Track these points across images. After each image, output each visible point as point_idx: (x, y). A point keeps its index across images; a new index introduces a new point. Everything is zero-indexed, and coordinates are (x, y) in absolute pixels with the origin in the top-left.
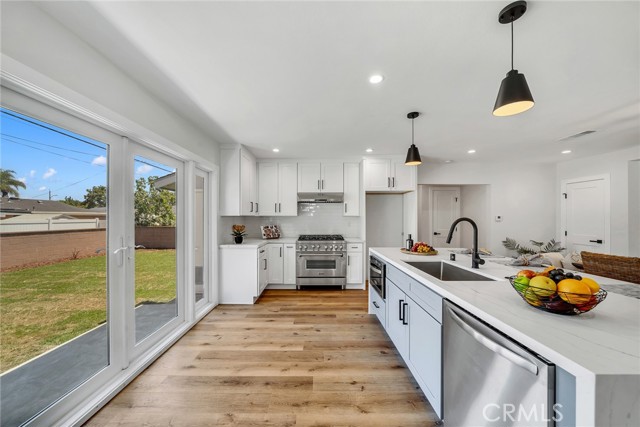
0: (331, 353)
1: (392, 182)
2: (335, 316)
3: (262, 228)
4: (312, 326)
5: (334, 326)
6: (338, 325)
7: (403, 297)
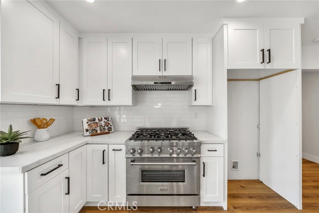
3: (85, 121)
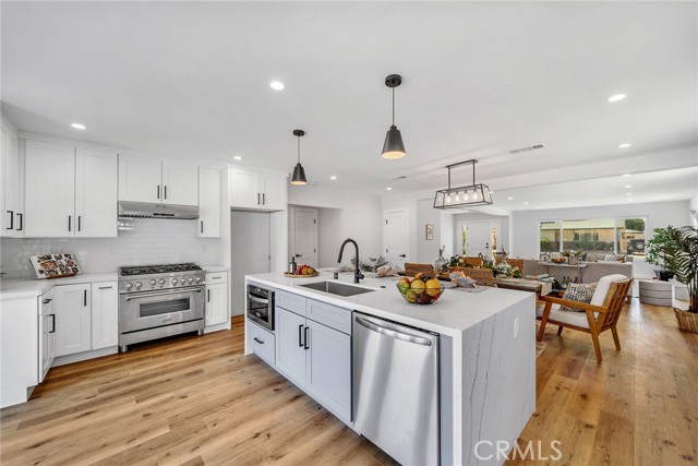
0: (215, 416)
1: (262, 198)
2: (201, 371)
3: (35, 259)
4: (171, 394)
5: (206, 383)
6: (210, 381)
7: (302, 321)
